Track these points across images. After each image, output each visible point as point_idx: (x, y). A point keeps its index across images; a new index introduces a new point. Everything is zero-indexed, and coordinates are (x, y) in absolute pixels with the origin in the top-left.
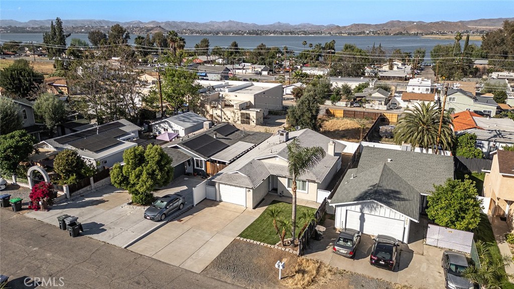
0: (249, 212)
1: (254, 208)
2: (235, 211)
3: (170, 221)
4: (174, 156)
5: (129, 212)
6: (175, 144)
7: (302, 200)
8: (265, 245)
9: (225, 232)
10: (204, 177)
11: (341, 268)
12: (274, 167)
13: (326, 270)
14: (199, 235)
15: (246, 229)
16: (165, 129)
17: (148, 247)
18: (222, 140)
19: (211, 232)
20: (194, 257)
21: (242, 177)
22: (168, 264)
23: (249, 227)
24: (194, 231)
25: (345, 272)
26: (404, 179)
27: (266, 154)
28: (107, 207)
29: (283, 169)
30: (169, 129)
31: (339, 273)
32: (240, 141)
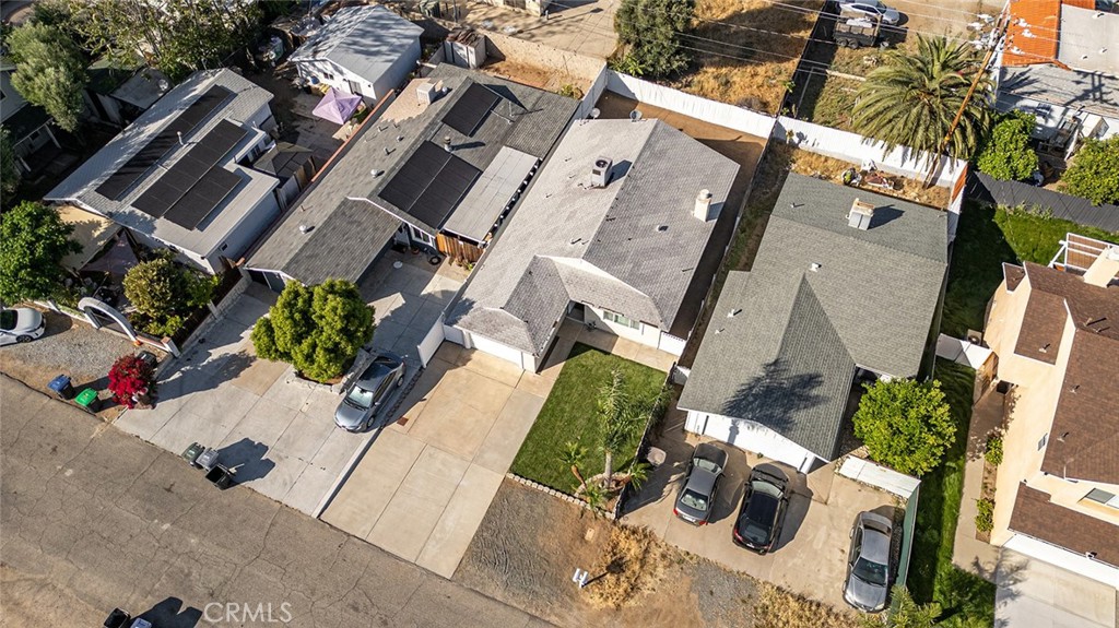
0: (529, 382)
1: (539, 371)
2: (502, 379)
3: (385, 426)
4: (365, 230)
5: (304, 400)
6: (362, 196)
7: (631, 341)
8: (559, 494)
9: (486, 456)
10: (435, 260)
11: (682, 548)
12: (578, 280)
13: (658, 555)
14: (441, 467)
15: (525, 444)
16: (326, 75)
17: (356, 510)
18: (464, 154)
19: (462, 459)
20: (438, 536)
21: (513, 323)
22: (397, 558)
23: (529, 437)
24: (430, 455)
25: (687, 558)
26: (834, 322)
27: (561, 244)
28: (260, 383)
29: (595, 286)
30: (337, 76)
31: (678, 560)
32: (504, 148)
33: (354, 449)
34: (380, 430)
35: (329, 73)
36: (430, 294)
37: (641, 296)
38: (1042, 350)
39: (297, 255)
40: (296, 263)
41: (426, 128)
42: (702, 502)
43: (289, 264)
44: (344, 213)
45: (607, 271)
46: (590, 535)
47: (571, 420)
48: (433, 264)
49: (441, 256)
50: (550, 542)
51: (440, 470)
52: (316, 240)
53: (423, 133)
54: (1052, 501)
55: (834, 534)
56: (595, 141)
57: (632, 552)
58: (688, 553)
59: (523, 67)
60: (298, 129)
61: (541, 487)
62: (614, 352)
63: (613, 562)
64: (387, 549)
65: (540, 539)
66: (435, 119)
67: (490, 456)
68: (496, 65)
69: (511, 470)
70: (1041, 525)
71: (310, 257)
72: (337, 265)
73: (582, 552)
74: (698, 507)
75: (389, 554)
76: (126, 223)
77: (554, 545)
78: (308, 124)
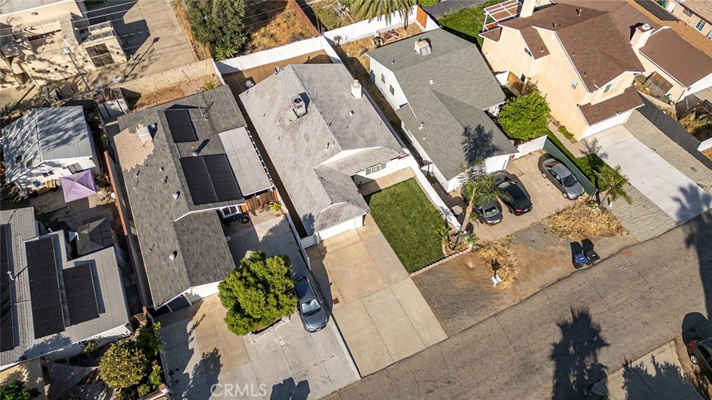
3: (332, 310)
4: (203, 230)
5: (276, 340)
6: (184, 213)
7: (383, 178)
8: (441, 262)
9: (392, 277)
10: (245, 220)
11: (504, 236)
12: (345, 164)
13: (500, 246)
14: (380, 301)
15: (399, 258)
16: (45, 175)
17: (373, 356)
18: (205, 152)
19: (384, 289)
20: (419, 327)
21: (342, 206)
22: (417, 354)
23: (397, 253)
24: (369, 302)
25: (510, 238)
26: (460, 99)
27: (321, 153)
28: (240, 357)
29: (355, 161)
30: (56, 170)
31: (508, 242)
32: (220, 134)
33: (332, 334)
34: (332, 314)
35: (47, 172)
36: (264, 238)
37: (379, 149)
38: (542, 51)
39: (188, 272)
40: (193, 275)
41: (171, 152)
42: (494, 210)
43: (190, 280)
44: (183, 231)
45: (357, 148)
46: (471, 265)
47: (403, 231)
48: (247, 222)
49: (246, 216)
50: (462, 283)
51: (382, 303)
52: (188, 256)
53: (173, 156)
54: (592, 104)
55: (539, 182)
56: (268, 96)
57: (493, 255)
58: (508, 236)
59: (158, 93)
60: (59, 220)
61: (430, 267)
62: (381, 188)
63: (492, 265)
64: (408, 355)
65: (457, 285)
66: (169, 145)
67: (393, 276)
68: (139, 102)
69: (410, 272)
70: (596, 116)
71: (196, 267)
72: (214, 259)
73: (477, 274)
74: (496, 214)
75: (412, 356)
76: (42, 353)
77: (464, 282)
78: (63, 213)
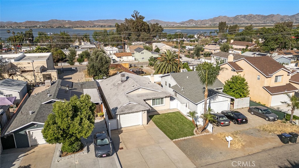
0: (147, 127)
1: (147, 123)
2: (139, 129)
5: (73, 161)
6: (49, 100)
8: (192, 137)
9: (161, 141)
11: (233, 131)
12: (141, 95)
14: (151, 150)
18: (73, 90)
19: (154, 145)
21: (135, 105)
24: (143, 150)
25: (237, 132)
27: (129, 89)
29: (146, 95)
32: (84, 89)
34: (116, 153)
37: (160, 92)
38: (240, 69)
40: (37, 119)
43: (34, 119)
44: (44, 107)
46: (212, 139)
47: (171, 127)
50: (206, 145)
52: (40, 113)
53: (57, 88)
54: (271, 87)
61: (186, 138)
62: (160, 113)
65: (203, 146)
66: (58, 85)
70: (275, 91)
71: (41, 117)
74: (226, 119)
